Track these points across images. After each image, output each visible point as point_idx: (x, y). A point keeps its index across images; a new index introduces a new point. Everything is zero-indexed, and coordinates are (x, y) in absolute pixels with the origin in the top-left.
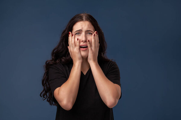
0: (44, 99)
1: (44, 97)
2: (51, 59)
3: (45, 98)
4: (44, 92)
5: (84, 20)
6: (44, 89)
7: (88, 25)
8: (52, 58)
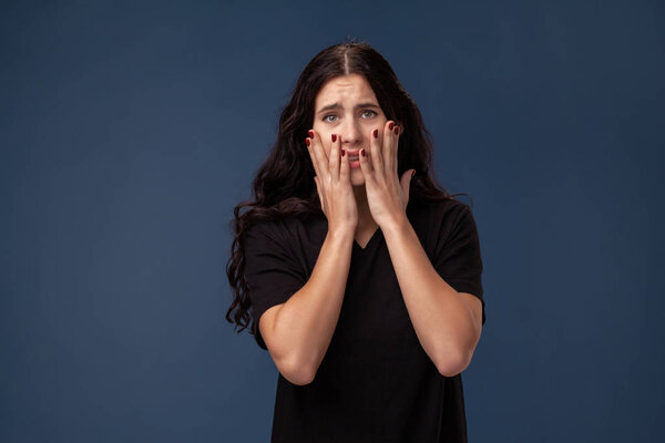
0: (240, 327)
1: (239, 323)
2: (254, 200)
3: (242, 325)
4: (238, 307)
5: (347, 72)
6: (238, 299)
7: (362, 89)
8: (257, 198)
